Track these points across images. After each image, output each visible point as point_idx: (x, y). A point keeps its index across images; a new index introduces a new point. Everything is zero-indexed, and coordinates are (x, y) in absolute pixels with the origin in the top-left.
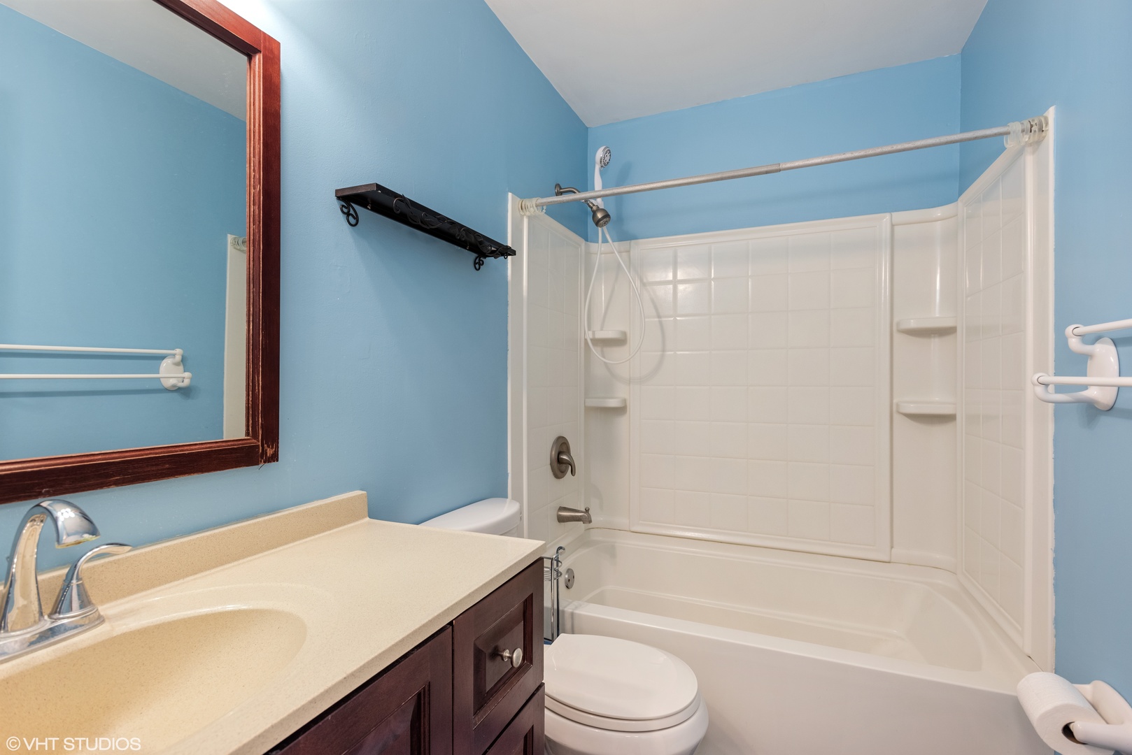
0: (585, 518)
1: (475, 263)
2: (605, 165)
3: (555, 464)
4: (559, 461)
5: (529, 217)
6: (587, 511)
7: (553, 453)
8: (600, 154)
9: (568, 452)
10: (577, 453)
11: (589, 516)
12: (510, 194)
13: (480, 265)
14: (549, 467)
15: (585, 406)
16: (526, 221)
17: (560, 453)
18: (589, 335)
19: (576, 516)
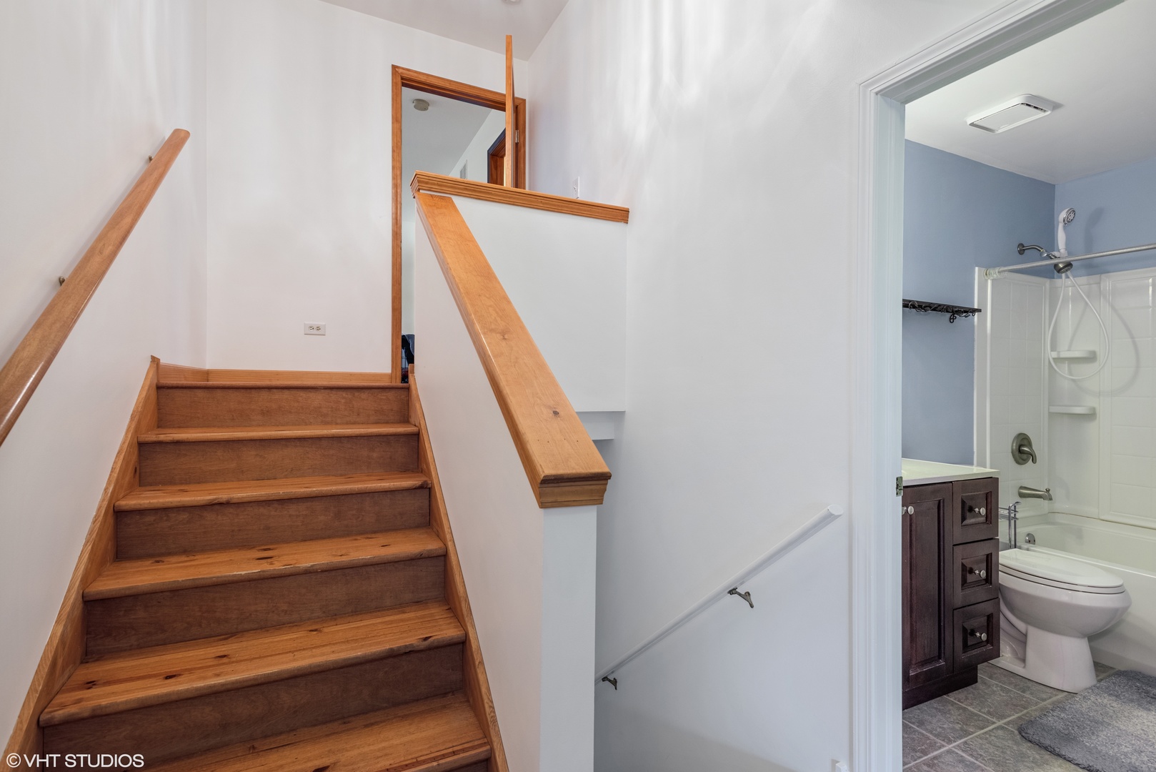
0: (1047, 496)
1: (950, 319)
2: (1069, 222)
3: (1017, 453)
4: (1020, 451)
5: (993, 280)
6: (1048, 491)
7: (1014, 445)
8: (1063, 215)
9: (1030, 445)
10: (1038, 447)
11: (1050, 495)
12: (977, 269)
13: (953, 319)
14: (1011, 455)
15: (1049, 413)
16: (990, 282)
17: (1020, 446)
18: (1054, 355)
19: (1038, 494)
